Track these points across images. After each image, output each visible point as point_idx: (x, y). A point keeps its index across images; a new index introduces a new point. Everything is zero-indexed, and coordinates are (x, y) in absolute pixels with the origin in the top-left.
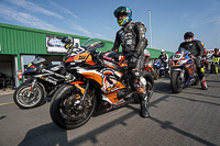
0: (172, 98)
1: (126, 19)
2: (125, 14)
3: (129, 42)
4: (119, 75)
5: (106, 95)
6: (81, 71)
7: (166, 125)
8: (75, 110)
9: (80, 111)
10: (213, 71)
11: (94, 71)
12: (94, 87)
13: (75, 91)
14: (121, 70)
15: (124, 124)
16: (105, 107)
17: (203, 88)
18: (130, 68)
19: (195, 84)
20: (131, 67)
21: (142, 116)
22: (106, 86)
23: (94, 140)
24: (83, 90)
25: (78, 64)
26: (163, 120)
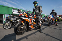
0: (48, 28)
3: (37, 11)
4: (34, 20)
5: (30, 26)
7: (47, 35)
8: (21, 30)
9: (23, 30)
10: (59, 21)
11: (27, 19)
12: (27, 23)
13: (21, 24)
14: (35, 19)
15: (35, 34)
16: (30, 29)
19: (54, 24)
20: (37, 18)
21: (40, 32)
22: (30, 23)
23: (27, 38)
24: (24, 24)
25: (23, 16)
26: (46, 33)
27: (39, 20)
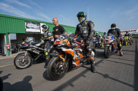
0: (105, 61)
1: (84, 19)
2: (83, 16)
4: (81, 50)
5: (75, 61)
6: (64, 50)
7: (106, 76)
11: (70, 50)
13: (59, 60)
16: (73, 68)
17: (121, 55)
18: (86, 46)
19: (116, 52)
21: (93, 72)
22: (75, 57)
24: (64, 60)
25: (62, 46)
26: (104, 74)
27: (90, 49)
